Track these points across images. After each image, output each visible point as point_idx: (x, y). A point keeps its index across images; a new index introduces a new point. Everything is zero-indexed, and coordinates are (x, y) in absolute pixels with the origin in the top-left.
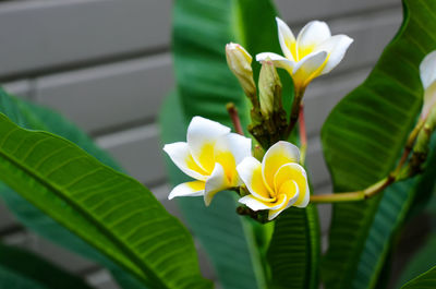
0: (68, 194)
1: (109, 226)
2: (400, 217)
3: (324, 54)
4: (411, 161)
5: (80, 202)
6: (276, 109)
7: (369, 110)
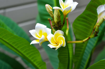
0: (7, 41)
1: (19, 49)
2: (94, 45)
3: (71, 7)
4: (94, 33)
5: (11, 43)
6: (59, 21)
7: (84, 20)
